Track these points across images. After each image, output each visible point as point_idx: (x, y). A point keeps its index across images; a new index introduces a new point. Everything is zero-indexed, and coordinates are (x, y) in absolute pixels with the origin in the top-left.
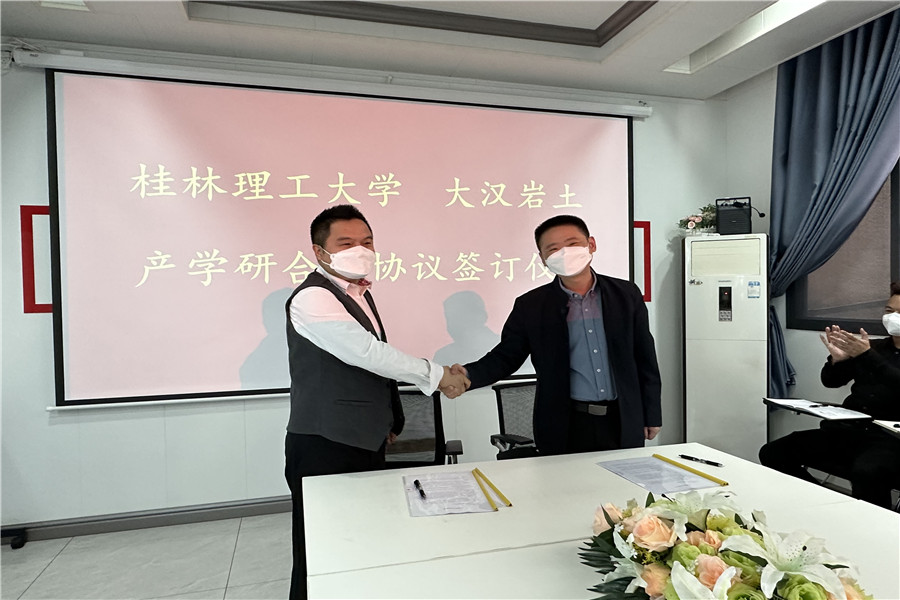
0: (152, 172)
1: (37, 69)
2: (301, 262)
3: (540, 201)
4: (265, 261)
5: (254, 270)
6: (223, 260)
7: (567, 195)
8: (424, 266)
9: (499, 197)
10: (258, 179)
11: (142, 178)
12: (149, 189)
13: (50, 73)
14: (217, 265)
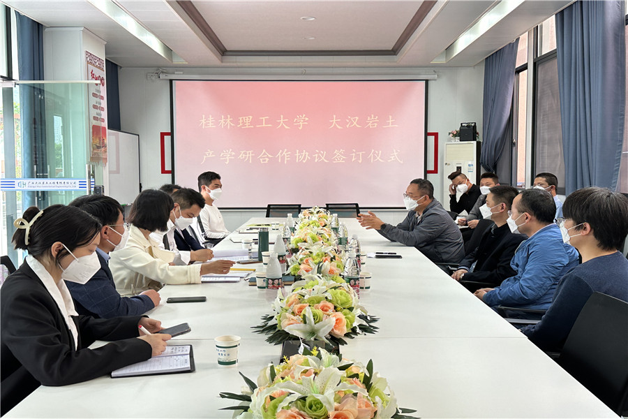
0: (207, 118)
1: (167, 80)
2: (265, 154)
3: (376, 124)
4: (250, 154)
5: (245, 157)
6: (233, 153)
7: (390, 121)
8: (319, 156)
9: (355, 123)
10: (247, 119)
11: (203, 121)
12: (206, 125)
13: (171, 81)
14: (231, 155)
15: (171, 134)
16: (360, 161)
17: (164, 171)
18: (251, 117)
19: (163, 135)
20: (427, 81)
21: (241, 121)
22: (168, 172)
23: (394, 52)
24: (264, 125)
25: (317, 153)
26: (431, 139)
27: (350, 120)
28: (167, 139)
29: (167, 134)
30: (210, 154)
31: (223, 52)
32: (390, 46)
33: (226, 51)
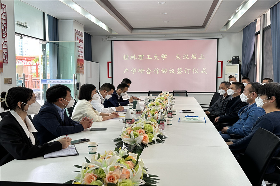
0: (126, 56)
1: (110, 41)
2: (149, 70)
3: (196, 58)
4: (143, 70)
5: (141, 72)
6: (136, 70)
7: (202, 56)
8: (171, 71)
9: (187, 57)
10: (142, 56)
11: (124, 57)
12: (125, 59)
13: (112, 41)
14: (135, 71)
15: (112, 62)
16: (189, 73)
17: (109, 77)
18: (143, 55)
19: (108, 63)
20: (218, 39)
21: (139, 57)
22: (110, 78)
23: (203, 27)
24: (149, 58)
25: (170, 70)
26: (220, 64)
27: (184, 56)
28: (110, 64)
29: (110, 62)
30: (127, 70)
31: (132, 29)
32: (201, 24)
33: (133, 28)
